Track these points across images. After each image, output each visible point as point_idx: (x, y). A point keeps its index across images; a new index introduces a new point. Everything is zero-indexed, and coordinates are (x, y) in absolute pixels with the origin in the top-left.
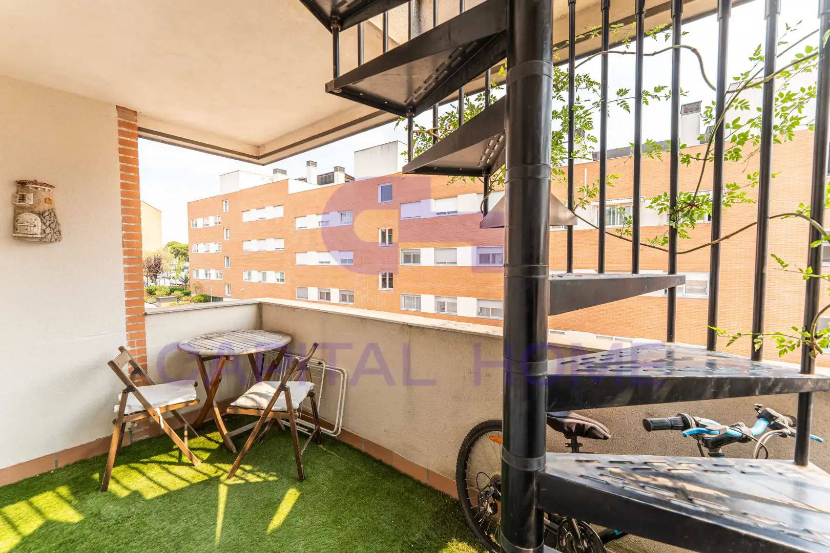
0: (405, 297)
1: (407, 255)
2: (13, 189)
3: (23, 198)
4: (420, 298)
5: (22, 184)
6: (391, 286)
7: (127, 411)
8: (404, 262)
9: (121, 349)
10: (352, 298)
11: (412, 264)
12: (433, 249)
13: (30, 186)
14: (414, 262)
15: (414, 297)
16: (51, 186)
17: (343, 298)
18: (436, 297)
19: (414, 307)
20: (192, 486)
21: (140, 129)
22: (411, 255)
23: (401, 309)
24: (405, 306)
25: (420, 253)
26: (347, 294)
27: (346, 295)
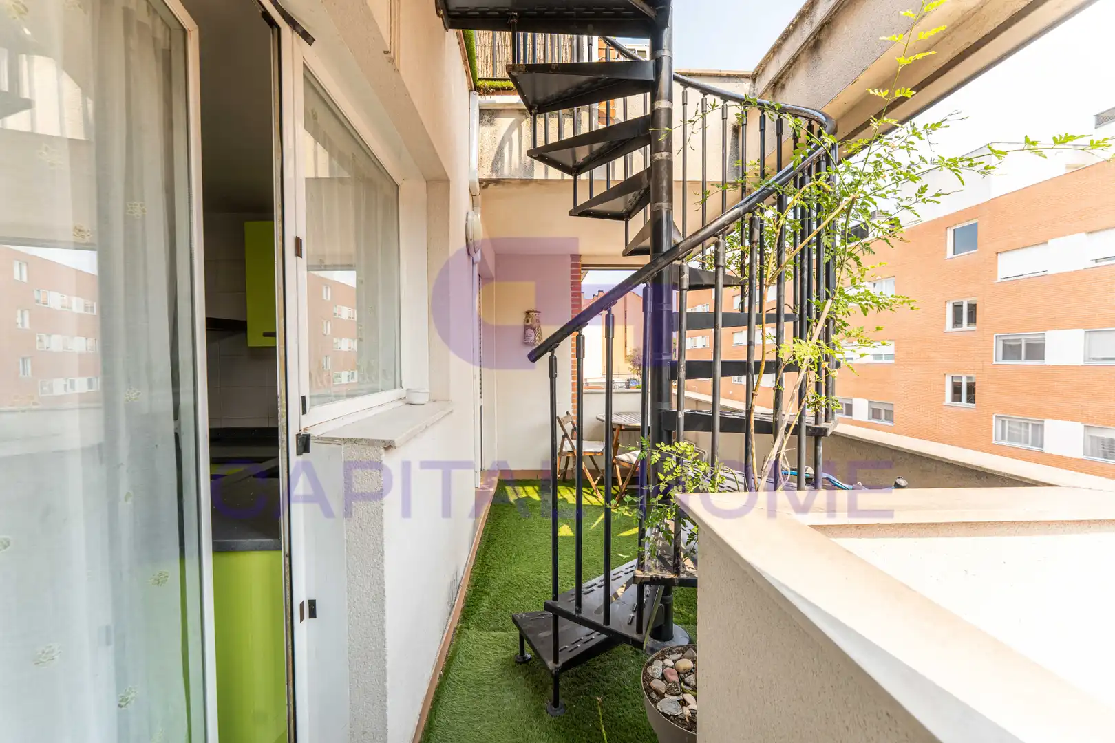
0: (1003, 421)
1: (1010, 346)
2: (524, 316)
3: (528, 322)
4: (1042, 426)
5: (528, 313)
6: (971, 399)
7: (564, 450)
8: (1004, 359)
9: (567, 413)
10: (890, 416)
11: (1023, 362)
12: (1082, 331)
13: (531, 313)
14: (1027, 358)
15: (1028, 424)
16: (539, 312)
17: (875, 414)
18: (1087, 427)
19: (1027, 442)
20: (592, 505)
21: (583, 265)
22: (1020, 345)
23: (994, 442)
24: (1003, 438)
25: (1044, 339)
26: (883, 408)
27: (879, 410)
